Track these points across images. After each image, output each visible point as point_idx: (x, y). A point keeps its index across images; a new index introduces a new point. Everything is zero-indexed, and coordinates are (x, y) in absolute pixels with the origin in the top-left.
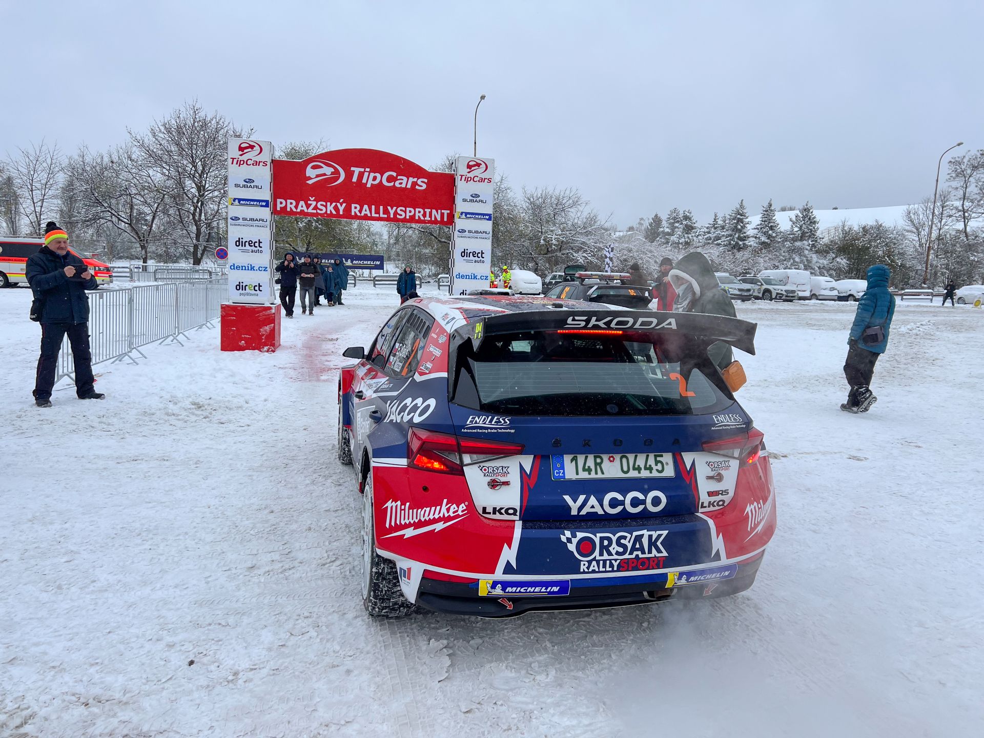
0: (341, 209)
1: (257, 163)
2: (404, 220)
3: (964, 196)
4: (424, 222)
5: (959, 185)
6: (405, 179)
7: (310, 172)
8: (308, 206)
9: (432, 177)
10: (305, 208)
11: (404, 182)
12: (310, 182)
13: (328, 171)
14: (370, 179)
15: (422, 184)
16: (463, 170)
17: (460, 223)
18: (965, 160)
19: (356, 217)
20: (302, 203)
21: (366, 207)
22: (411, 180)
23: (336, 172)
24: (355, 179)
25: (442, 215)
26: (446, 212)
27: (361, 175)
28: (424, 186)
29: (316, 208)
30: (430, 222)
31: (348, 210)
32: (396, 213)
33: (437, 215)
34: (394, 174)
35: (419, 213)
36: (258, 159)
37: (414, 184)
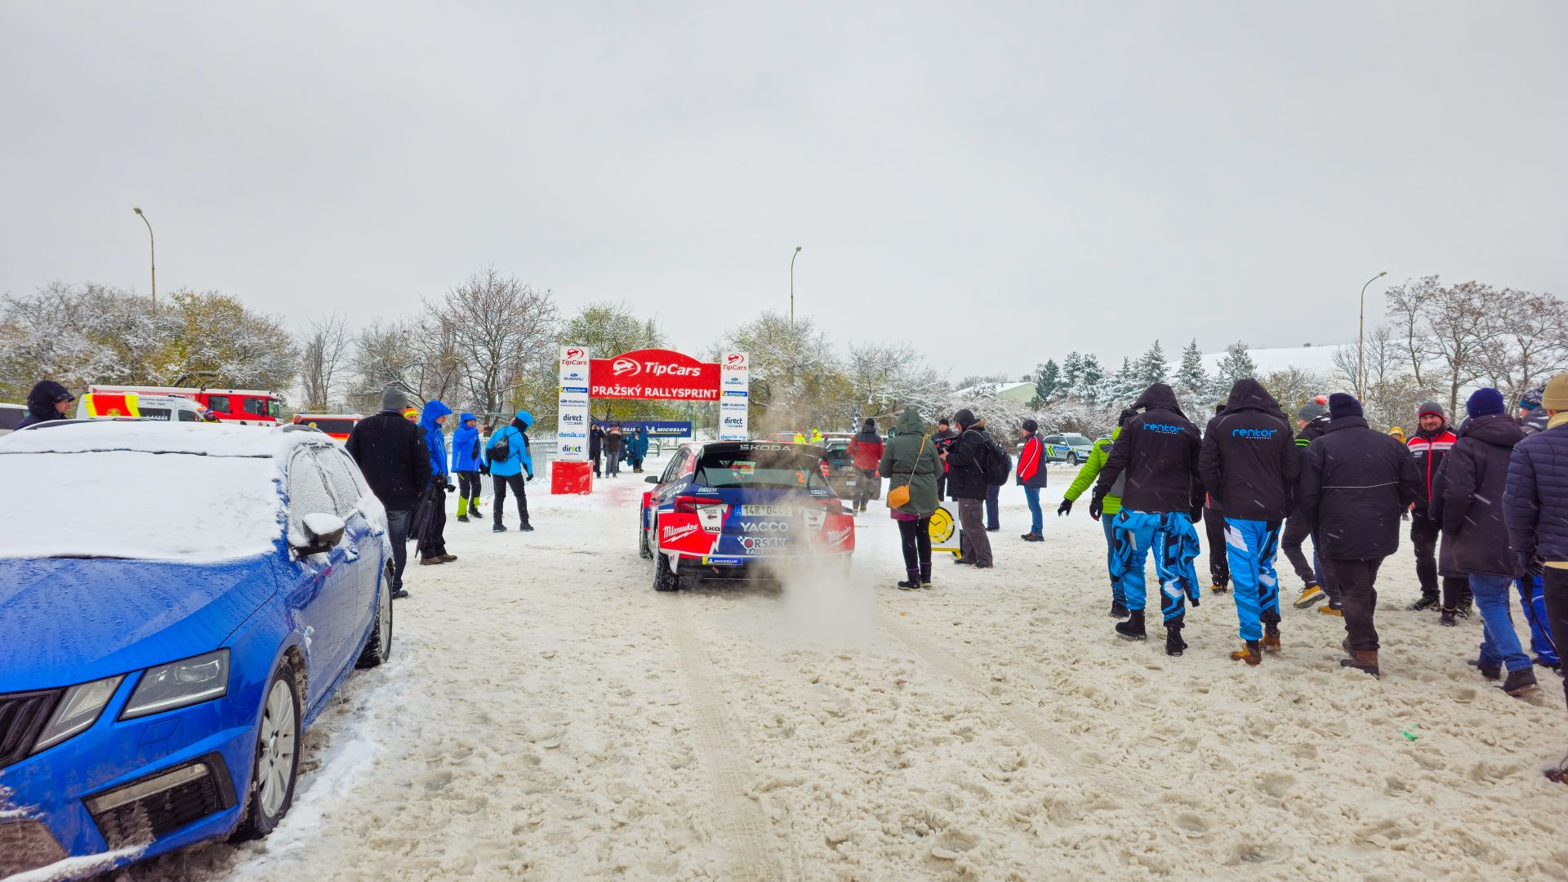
0: (638, 391)
1: (580, 363)
2: (684, 398)
3: (1411, 333)
4: (698, 399)
5: (1402, 320)
6: (684, 369)
7: (616, 367)
8: (614, 390)
9: (704, 367)
10: (612, 392)
11: (684, 371)
12: (616, 374)
13: (629, 366)
14: (659, 370)
15: (697, 372)
16: (725, 361)
17: (724, 399)
18: (1407, 291)
19: (649, 397)
20: (610, 388)
21: (656, 389)
22: (689, 369)
23: (635, 366)
24: (648, 370)
25: (712, 393)
26: (714, 391)
27: (652, 368)
28: (698, 374)
29: (620, 391)
30: (703, 399)
31: (643, 392)
32: (677, 393)
33: (707, 393)
34: (676, 366)
35: (694, 392)
36: (581, 360)
37: (691, 372)
